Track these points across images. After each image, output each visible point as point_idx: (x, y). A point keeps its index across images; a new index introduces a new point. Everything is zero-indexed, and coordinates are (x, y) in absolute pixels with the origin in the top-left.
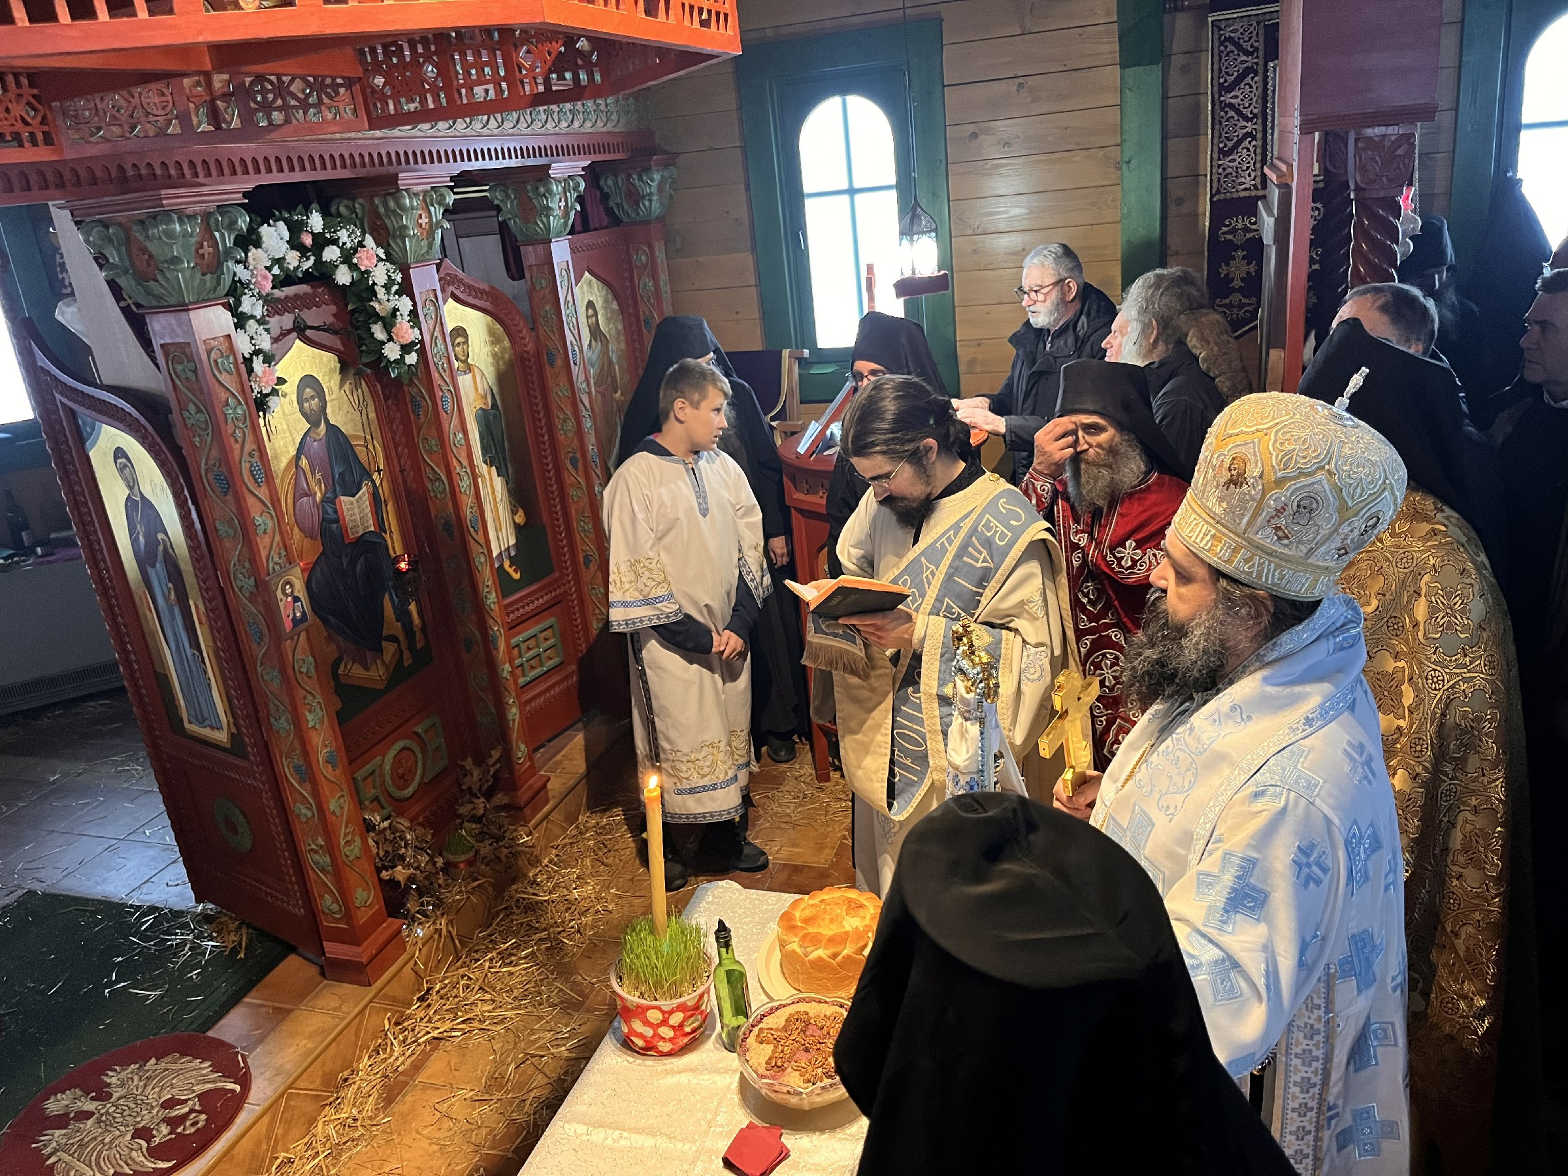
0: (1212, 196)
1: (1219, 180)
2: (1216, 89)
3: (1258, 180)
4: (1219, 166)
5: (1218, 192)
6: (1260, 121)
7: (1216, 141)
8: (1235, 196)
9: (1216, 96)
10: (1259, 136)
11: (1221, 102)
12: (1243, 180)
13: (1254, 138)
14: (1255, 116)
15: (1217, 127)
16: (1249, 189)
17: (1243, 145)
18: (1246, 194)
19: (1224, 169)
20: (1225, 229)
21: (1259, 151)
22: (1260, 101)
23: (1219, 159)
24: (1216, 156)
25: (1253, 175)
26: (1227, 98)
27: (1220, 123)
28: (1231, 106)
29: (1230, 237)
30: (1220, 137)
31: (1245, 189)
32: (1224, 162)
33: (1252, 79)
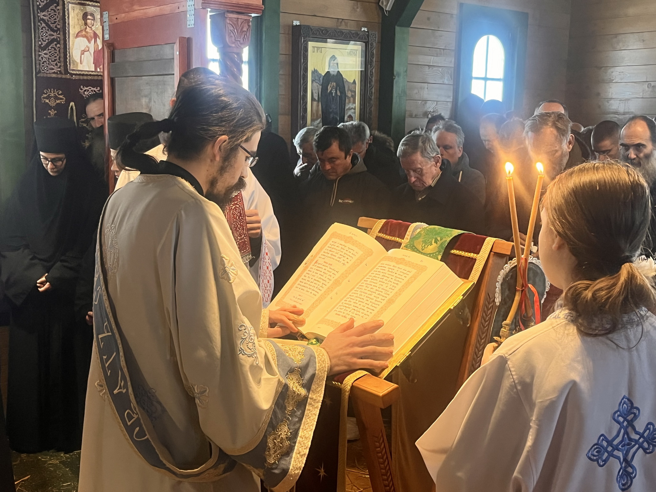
0: (36, 74)
1: (40, 65)
2: (36, 8)
3: (62, 68)
4: (40, 55)
5: (40, 72)
6: (62, 33)
7: (37, 40)
8: (49, 76)
9: (36, 12)
10: (62, 42)
11: (39, 16)
12: (52, 67)
13: (59, 43)
14: (59, 29)
15: (37, 31)
16: (57, 73)
17: (51, 46)
18: (54, 75)
19: (42, 58)
20: (45, 95)
21: (62, 51)
22: (61, 21)
23: (39, 52)
24: (37, 48)
25: (59, 64)
26: (41, 15)
27: (39, 29)
28: (43, 20)
29: (47, 101)
30: (39, 38)
31: (54, 73)
32: (42, 53)
33: (56, 7)
